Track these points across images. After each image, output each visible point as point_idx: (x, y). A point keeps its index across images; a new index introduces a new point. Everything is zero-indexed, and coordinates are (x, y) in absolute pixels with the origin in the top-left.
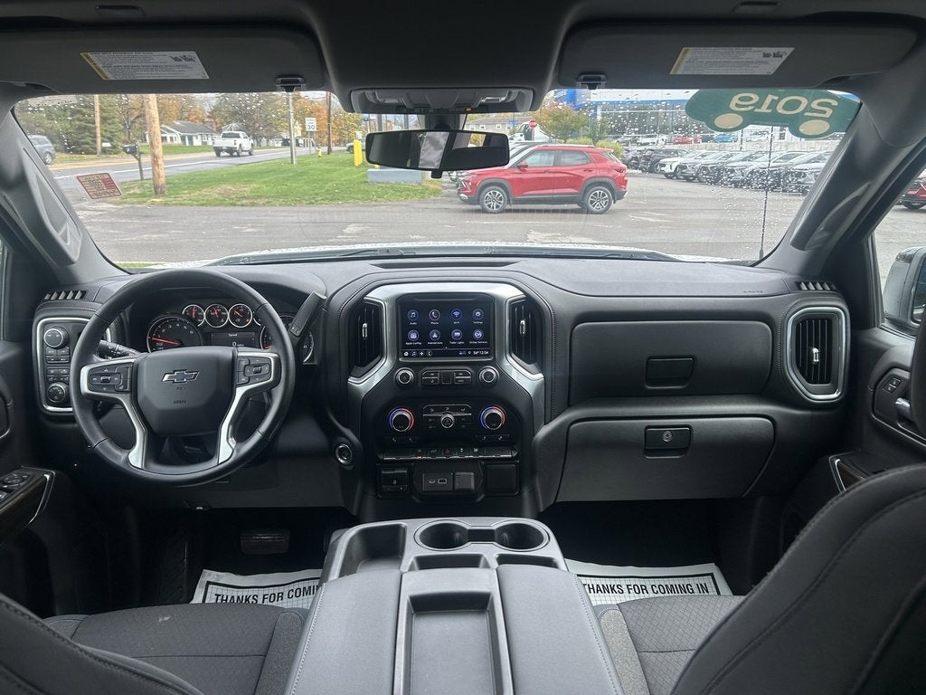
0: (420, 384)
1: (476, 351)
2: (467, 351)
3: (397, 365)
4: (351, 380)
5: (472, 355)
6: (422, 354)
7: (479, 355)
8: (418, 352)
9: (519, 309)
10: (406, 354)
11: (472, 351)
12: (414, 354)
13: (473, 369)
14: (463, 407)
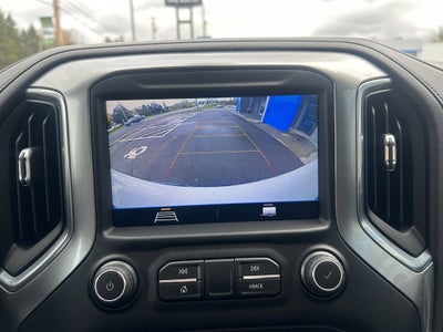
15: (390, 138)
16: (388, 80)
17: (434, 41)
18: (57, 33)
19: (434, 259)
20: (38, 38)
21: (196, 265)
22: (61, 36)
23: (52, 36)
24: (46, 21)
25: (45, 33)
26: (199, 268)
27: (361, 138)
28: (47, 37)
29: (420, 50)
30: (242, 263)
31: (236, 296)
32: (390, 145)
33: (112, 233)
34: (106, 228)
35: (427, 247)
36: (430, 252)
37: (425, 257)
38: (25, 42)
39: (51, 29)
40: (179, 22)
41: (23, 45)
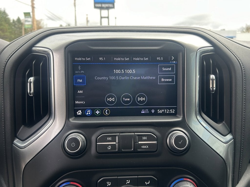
0: (93, 150)
1: (160, 109)
2: (150, 110)
3: (66, 128)
4: (17, 142)
5: (156, 114)
6: (98, 112)
7: (164, 114)
8: (93, 111)
9: (208, 63)
10: (79, 113)
11: (156, 110)
12: (89, 112)
13: (159, 132)
14: (147, 180)
15: (212, 77)
16: (212, 48)
17: (242, 32)
18: (33, 22)
19: (234, 138)
20: (22, 24)
21: (116, 136)
22: (35, 23)
23: (30, 23)
24: (27, 14)
25: (26, 21)
26: (117, 137)
27: (198, 77)
28: (27, 23)
29: (235, 37)
30: (138, 135)
31: (135, 151)
32: (213, 80)
33: (73, 120)
34: (71, 117)
35: (230, 132)
36: (232, 135)
37: (229, 137)
38: (14, 26)
39: (30, 19)
40: (101, 18)
41: (13, 27)
